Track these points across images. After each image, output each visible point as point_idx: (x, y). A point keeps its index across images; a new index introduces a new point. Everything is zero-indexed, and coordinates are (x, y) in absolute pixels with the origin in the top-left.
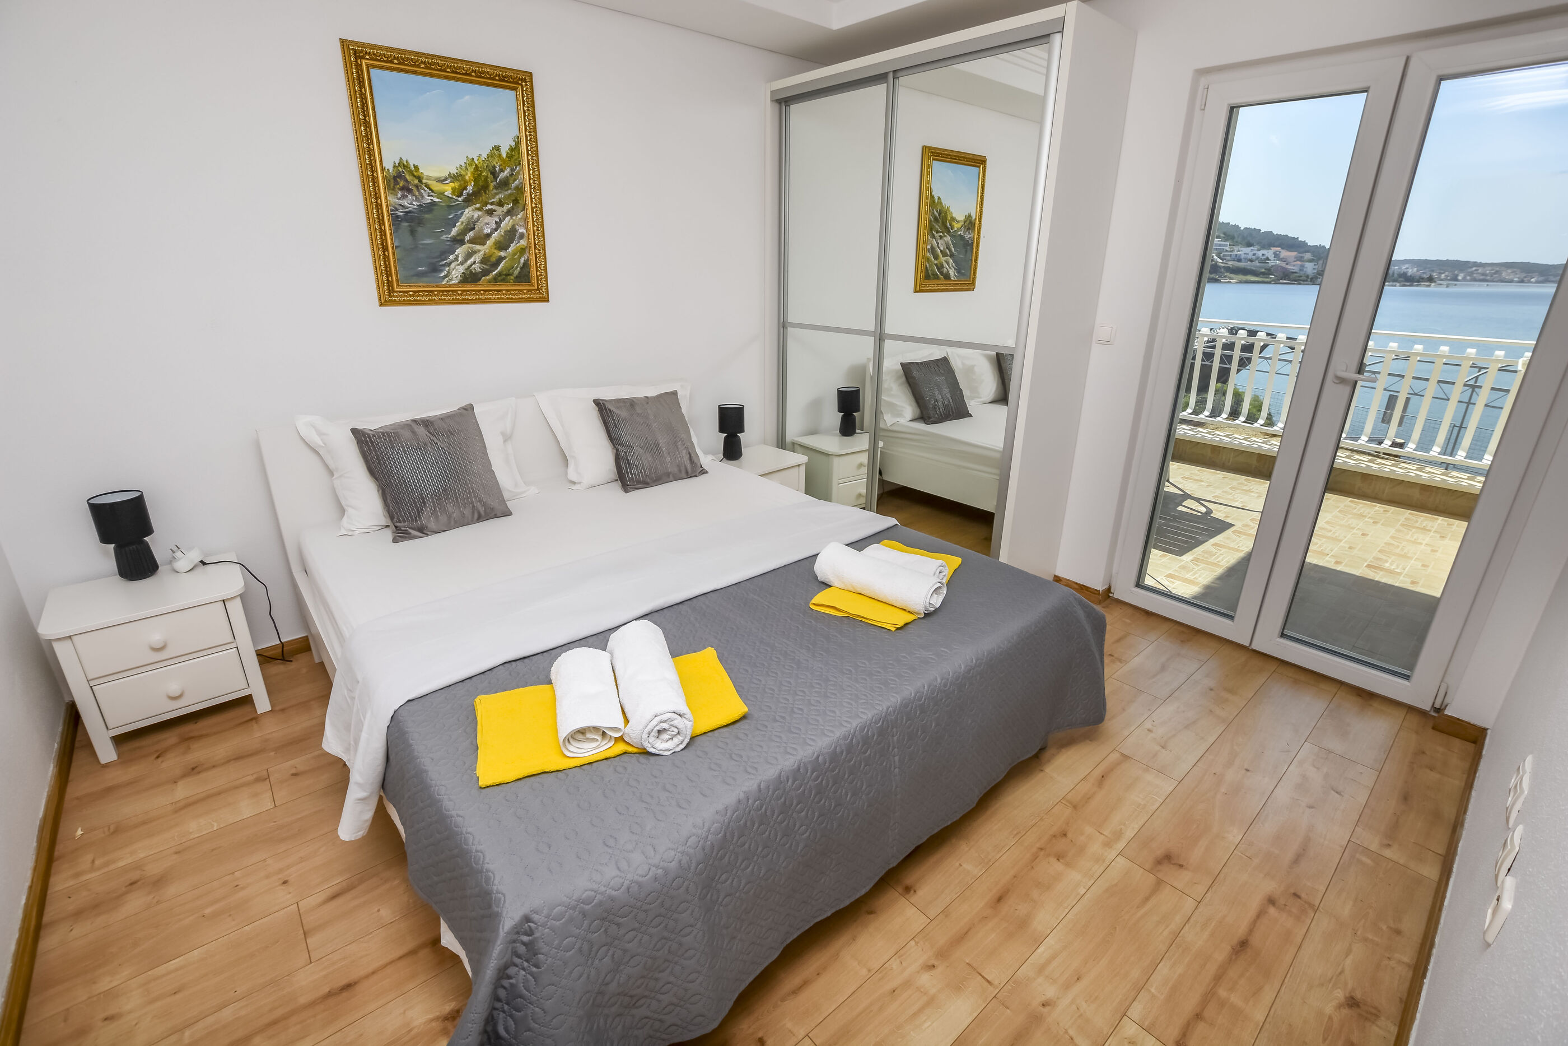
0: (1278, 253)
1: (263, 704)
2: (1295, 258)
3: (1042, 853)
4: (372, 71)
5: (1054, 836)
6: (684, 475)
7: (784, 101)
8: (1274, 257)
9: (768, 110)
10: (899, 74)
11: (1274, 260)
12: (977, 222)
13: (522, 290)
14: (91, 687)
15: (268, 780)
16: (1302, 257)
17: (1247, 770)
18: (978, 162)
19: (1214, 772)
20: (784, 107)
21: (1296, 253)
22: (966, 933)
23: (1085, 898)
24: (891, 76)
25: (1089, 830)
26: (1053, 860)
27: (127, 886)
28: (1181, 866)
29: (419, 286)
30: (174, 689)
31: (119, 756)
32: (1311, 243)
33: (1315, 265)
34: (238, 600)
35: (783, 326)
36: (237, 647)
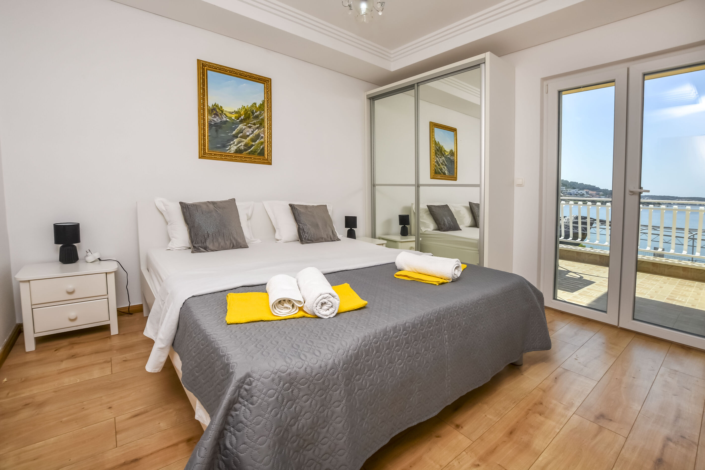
0: (587, 192)
1: (114, 330)
2: (596, 194)
3: (531, 412)
4: (208, 71)
5: (536, 404)
6: (329, 239)
7: (373, 99)
8: (586, 193)
9: (366, 102)
10: (419, 84)
11: (587, 195)
12: (455, 153)
13: (260, 159)
14: (32, 309)
15: (110, 363)
16: (599, 194)
17: (634, 378)
18: (454, 130)
19: (616, 378)
20: (372, 101)
21: (596, 192)
22: (495, 449)
23: (560, 434)
24: (416, 85)
25: (554, 402)
26: (538, 415)
27: (22, 406)
28: (611, 420)
29: (217, 152)
30: (73, 315)
31: (36, 349)
32: (601, 188)
33: (605, 197)
34: (113, 274)
35: (373, 185)
36: (108, 298)
